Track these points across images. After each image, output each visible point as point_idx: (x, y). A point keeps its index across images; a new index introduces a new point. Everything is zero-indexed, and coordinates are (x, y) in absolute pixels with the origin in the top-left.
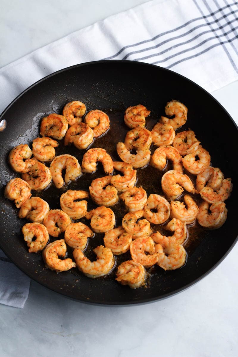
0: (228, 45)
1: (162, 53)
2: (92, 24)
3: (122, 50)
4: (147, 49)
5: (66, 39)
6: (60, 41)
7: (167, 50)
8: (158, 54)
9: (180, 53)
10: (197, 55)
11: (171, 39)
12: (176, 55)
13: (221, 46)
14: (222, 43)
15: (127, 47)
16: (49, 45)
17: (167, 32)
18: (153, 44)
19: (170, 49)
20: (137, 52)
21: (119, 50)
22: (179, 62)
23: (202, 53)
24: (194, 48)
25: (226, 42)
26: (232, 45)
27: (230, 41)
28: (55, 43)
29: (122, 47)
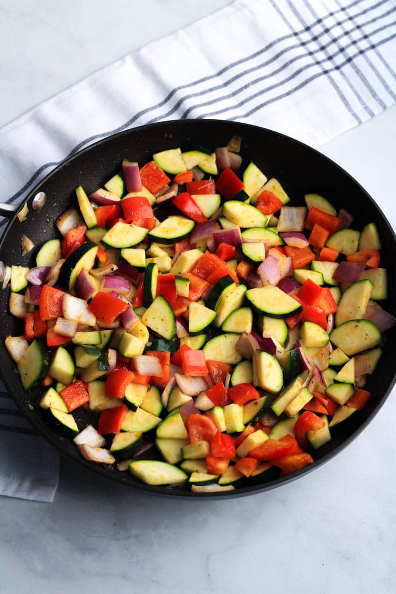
0: (335, 74)
1: (234, 94)
2: (122, 58)
3: (172, 93)
4: (211, 90)
5: (84, 84)
6: (76, 88)
7: (241, 90)
8: (229, 96)
9: (261, 93)
10: (288, 94)
11: (246, 72)
12: (256, 95)
13: (324, 77)
14: (326, 72)
15: (179, 88)
16: (59, 96)
17: (240, 62)
18: (219, 81)
19: (246, 87)
20: (195, 95)
21: (167, 95)
22: (262, 106)
23: (296, 89)
24: (282, 83)
25: (332, 70)
26: (342, 74)
27: (337, 68)
28: (68, 93)
29: (172, 89)
